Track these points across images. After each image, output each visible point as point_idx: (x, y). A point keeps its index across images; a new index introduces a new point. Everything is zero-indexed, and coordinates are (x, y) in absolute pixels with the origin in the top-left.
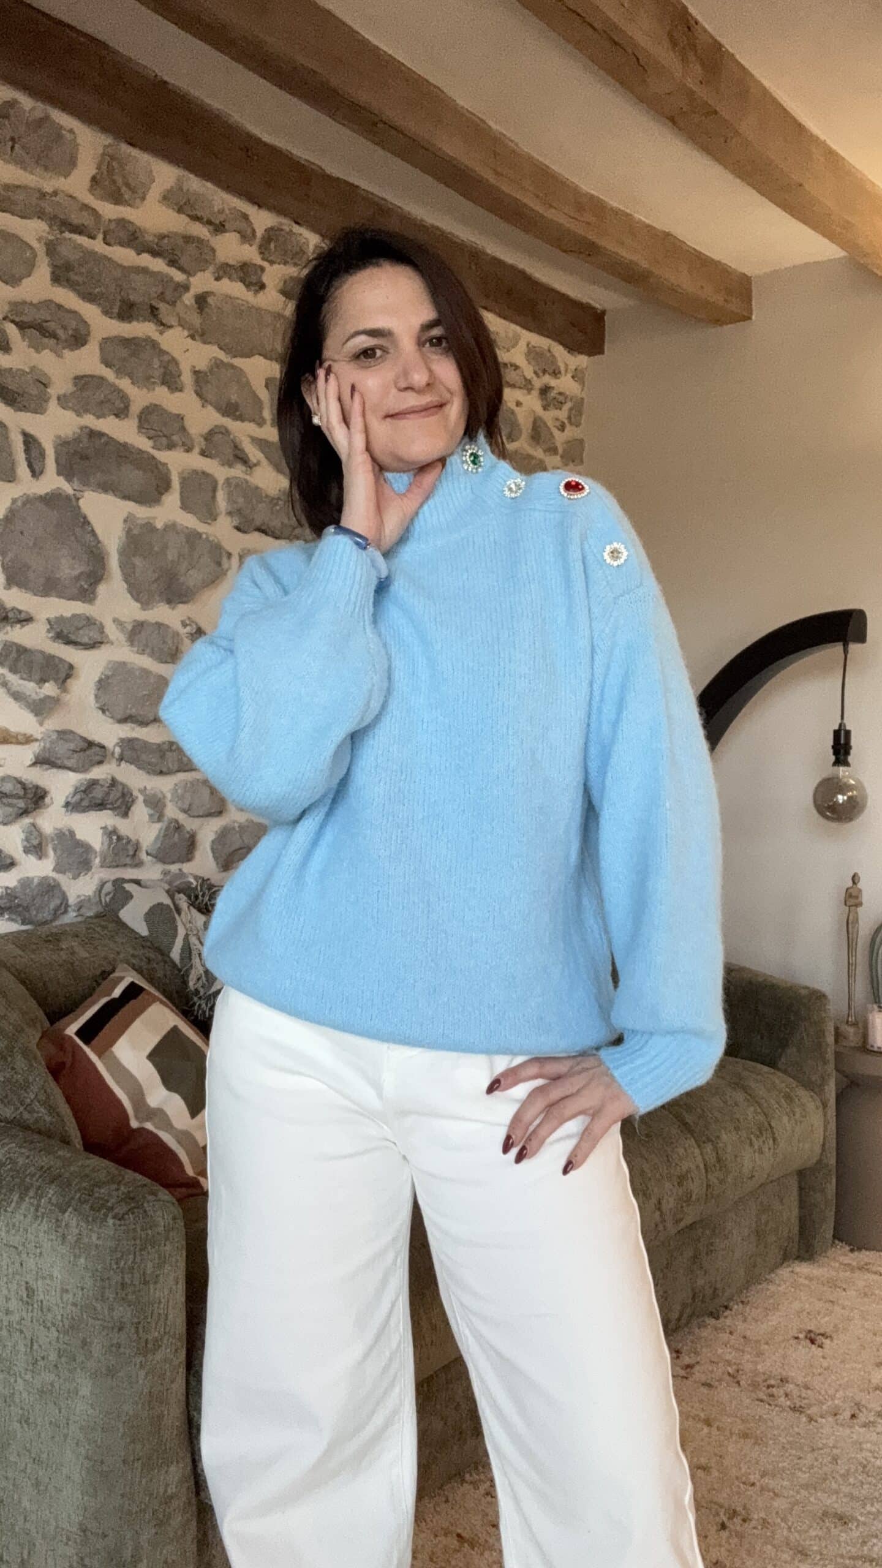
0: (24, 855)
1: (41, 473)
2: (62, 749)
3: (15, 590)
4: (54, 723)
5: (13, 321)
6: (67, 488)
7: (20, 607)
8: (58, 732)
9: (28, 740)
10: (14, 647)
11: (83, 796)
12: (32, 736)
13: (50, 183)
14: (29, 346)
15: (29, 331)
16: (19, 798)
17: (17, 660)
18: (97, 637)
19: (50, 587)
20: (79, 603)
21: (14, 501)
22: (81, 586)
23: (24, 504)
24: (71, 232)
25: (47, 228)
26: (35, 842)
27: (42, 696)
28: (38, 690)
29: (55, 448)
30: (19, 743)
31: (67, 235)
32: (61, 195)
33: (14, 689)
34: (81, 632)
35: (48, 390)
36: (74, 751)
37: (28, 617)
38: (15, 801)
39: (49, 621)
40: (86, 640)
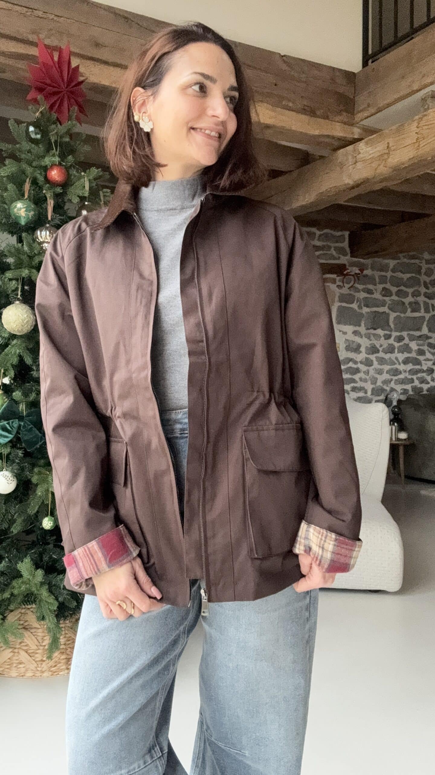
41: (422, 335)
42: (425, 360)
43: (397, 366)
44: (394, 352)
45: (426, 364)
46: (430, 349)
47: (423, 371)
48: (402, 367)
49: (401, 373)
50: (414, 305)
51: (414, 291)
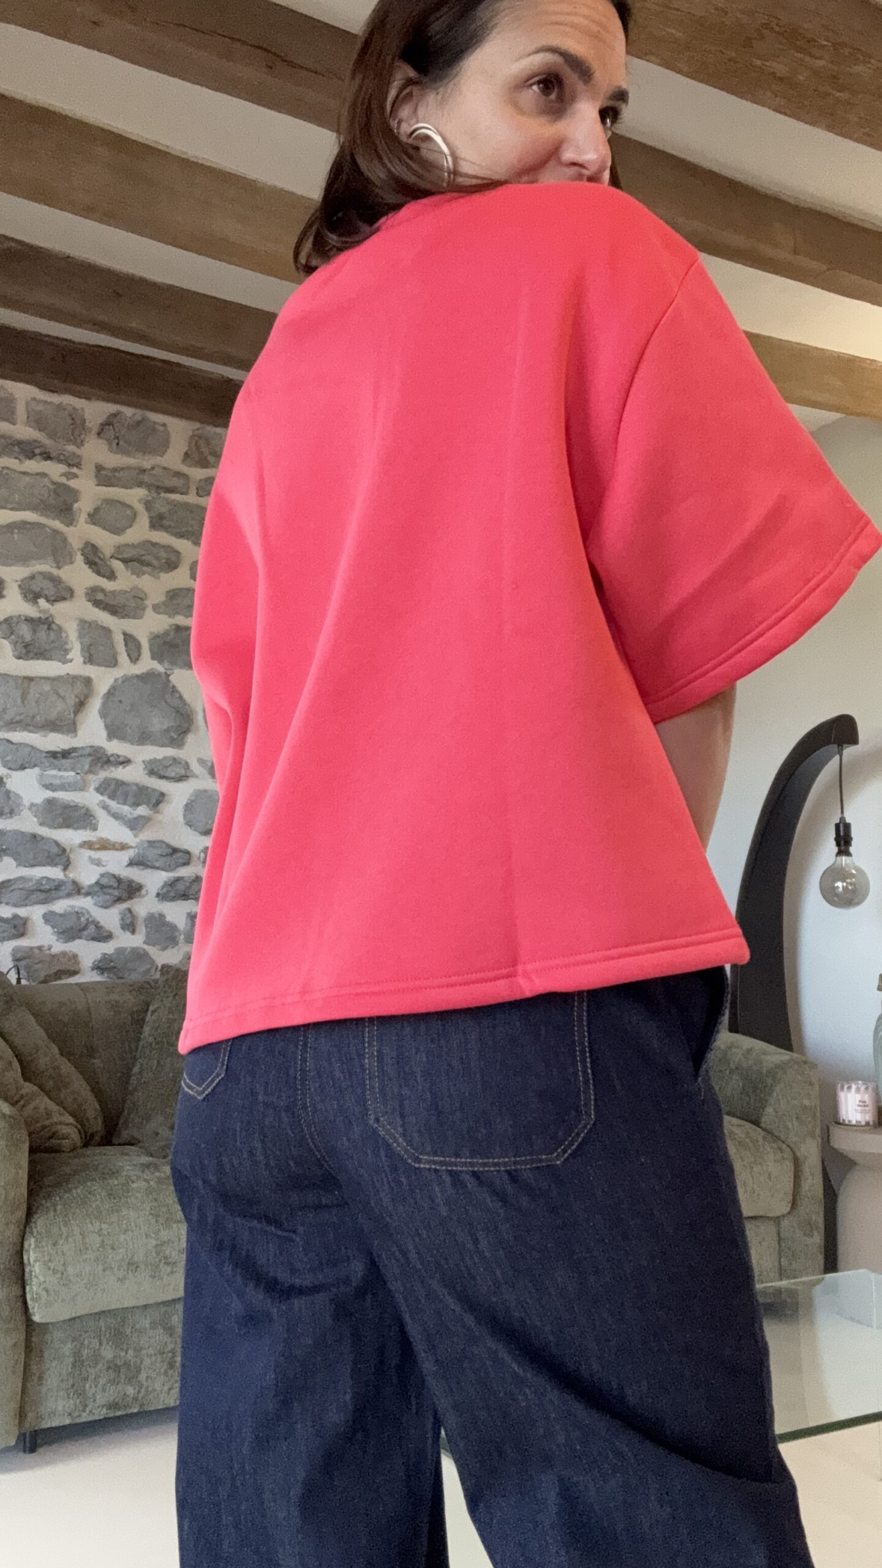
0: (122, 931)
1: (137, 659)
2: (152, 854)
3: (115, 742)
4: (147, 835)
5: (118, 559)
6: (159, 668)
7: (119, 753)
8: (149, 842)
9: (123, 847)
10: (114, 782)
11: (169, 889)
12: (127, 844)
13: (147, 462)
14: (132, 574)
15: (130, 564)
16: (114, 888)
17: (115, 791)
18: (183, 772)
19: (144, 738)
20: (170, 749)
21: (116, 680)
22: (172, 737)
23: (123, 682)
24: (165, 492)
25: (146, 492)
26: (128, 922)
27: (135, 816)
28: (132, 811)
29: (150, 640)
30: (117, 850)
31: (163, 495)
32: (156, 469)
33: (113, 811)
34: (169, 769)
35: (146, 602)
36: (161, 855)
37: (125, 760)
38: (111, 891)
39: (144, 761)
40: (173, 774)
41: (74, 750)
42: (88, 845)
45: (98, 863)
46: (113, 804)
47: (77, 889)
50: (35, 632)
51: (32, 577)
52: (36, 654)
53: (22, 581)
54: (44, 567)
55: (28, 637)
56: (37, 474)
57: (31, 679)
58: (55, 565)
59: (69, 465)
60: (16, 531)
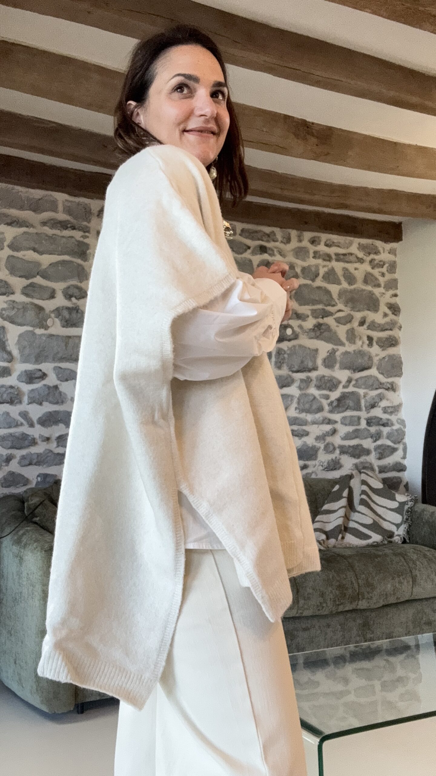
43: (25, 429)
44: (20, 402)
48: (37, 431)
49: (34, 442)
50: (70, 314)
51: (68, 288)
52: (71, 325)
53: (63, 289)
54: (74, 282)
55: (67, 316)
56: (70, 237)
57: (69, 337)
58: (79, 281)
59: (84, 232)
60: (60, 265)
